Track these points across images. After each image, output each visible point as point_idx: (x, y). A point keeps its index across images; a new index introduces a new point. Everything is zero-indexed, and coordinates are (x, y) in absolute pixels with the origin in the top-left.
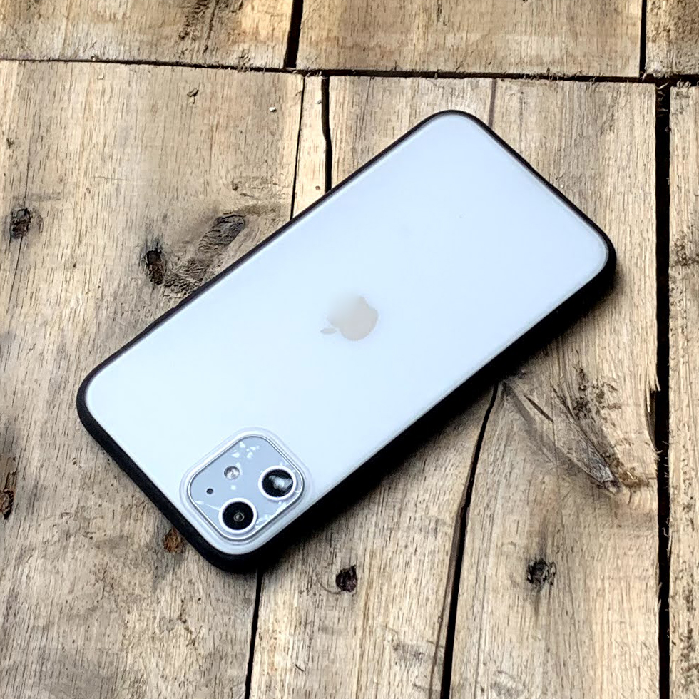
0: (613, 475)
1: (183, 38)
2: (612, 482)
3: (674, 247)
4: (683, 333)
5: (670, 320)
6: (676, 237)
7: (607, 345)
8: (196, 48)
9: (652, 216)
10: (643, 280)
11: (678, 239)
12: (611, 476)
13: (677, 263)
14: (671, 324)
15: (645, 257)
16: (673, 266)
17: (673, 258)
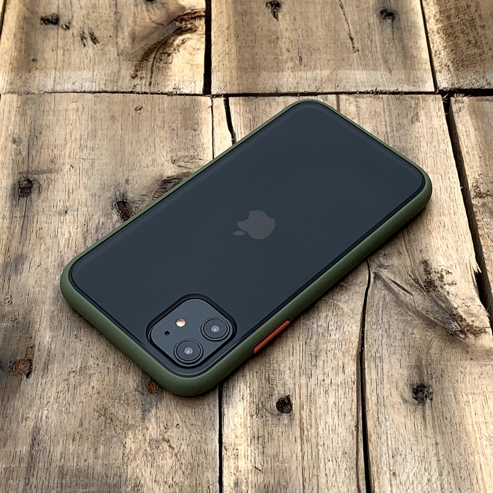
0: (460, 327)
1: (134, 78)
2: (460, 331)
3: (471, 187)
4: (489, 237)
5: (479, 230)
6: (472, 181)
7: (439, 246)
8: (144, 83)
9: (454, 169)
10: (455, 207)
11: (473, 183)
12: (459, 327)
13: (476, 196)
14: (480, 232)
15: (454, 193)
16: (473, 198)
17: (472, 194)
